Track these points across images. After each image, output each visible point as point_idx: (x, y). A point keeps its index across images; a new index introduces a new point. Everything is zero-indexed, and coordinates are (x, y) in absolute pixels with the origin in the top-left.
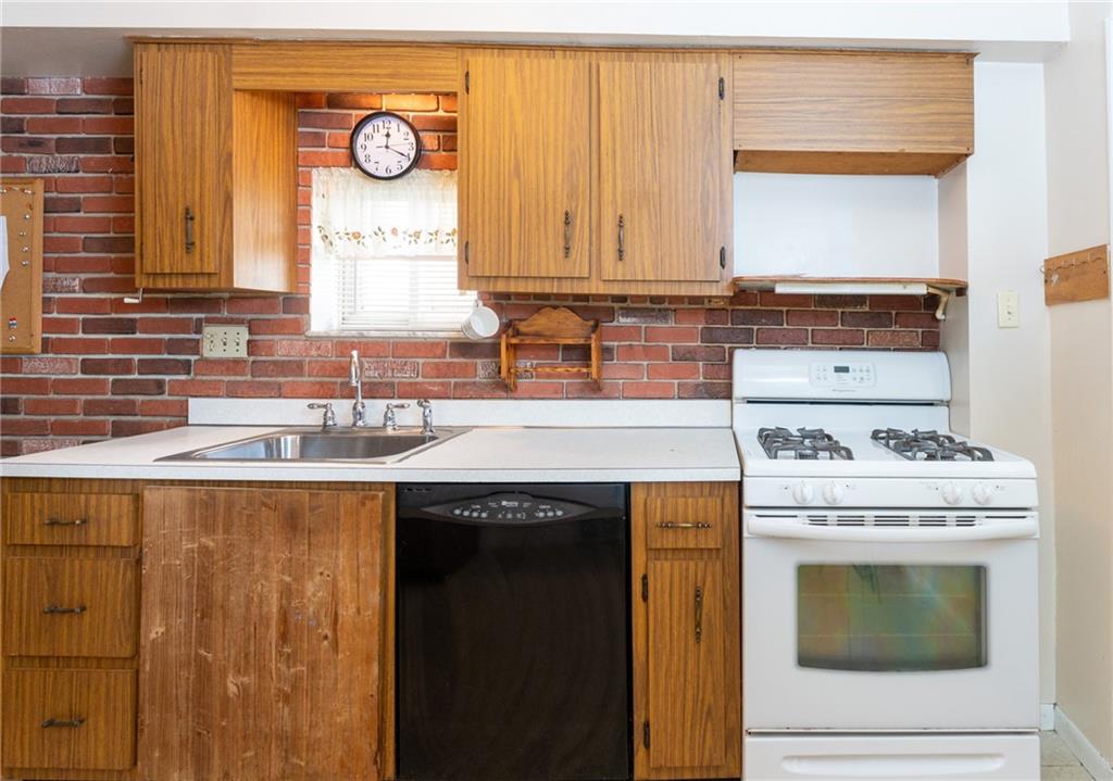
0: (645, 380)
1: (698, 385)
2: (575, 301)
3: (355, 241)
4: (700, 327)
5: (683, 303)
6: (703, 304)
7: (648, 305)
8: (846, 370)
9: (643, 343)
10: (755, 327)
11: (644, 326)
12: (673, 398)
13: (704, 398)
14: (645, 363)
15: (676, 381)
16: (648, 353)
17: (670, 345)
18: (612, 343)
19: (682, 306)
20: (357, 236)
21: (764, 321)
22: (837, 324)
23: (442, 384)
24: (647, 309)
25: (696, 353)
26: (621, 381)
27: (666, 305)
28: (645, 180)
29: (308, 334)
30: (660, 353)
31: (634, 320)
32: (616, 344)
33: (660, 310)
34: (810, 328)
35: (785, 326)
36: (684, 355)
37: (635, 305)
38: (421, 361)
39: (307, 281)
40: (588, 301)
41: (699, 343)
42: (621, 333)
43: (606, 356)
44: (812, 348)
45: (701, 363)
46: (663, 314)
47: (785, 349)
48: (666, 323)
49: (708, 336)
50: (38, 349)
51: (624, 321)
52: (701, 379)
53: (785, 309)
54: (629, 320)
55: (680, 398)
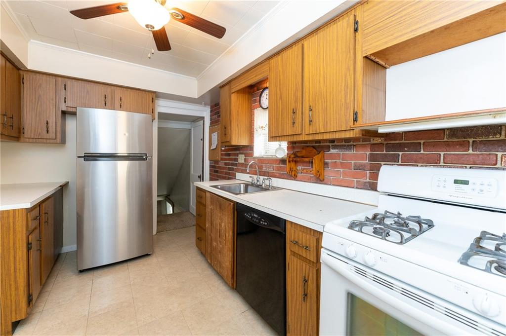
0: (342, 178)
1: (365, 183)
2: (315, 143)
3: (261, 129)
4: (368, 153)
5: (360, 141)
6: (370, 141)
7: (344, 143)
8: (466, 183)
9: (341, 161)
10: (401, 153)
11: (341, 153)
12: (353, 188)
13: (369, 189)
14: (342, 170)
15: (355, 180)
16: (343, 165)
17: (353, 162)
18: (328, 161)
19: (359, 143)
20: (262, 127)
21: (406, 149)
22: (469, 150)
23: (279, 173)
24: (343, 145)
25: (365, 167)
26: (332, 177)
27: (351, 143)
28: (320, 86)
29: (254, 156)
30: (348, 166)
31: (337, 150)
32: (330, 161)
33: (348, 145)
34: (442, 154)
35: (422, 152)
36: (359, 167)
37: (338, 144)
38: (274, 165)
39: (253, 142)
40: (320, 143)
41: (367, 162)
42: (332, 156)
43: (326, 166)
44: (444, 166)
45: (368, 172)
46: (349, 147)
47: (422, 166)
48: (351, 152)
49: (372, 158)
50: (220, 160)
51: (332, 151)
52: (368, 180)
53: (422, 142)
54: (335, 151)
55: (357, 188)
